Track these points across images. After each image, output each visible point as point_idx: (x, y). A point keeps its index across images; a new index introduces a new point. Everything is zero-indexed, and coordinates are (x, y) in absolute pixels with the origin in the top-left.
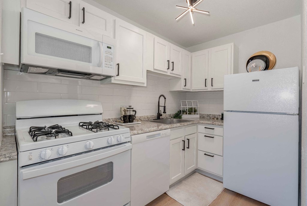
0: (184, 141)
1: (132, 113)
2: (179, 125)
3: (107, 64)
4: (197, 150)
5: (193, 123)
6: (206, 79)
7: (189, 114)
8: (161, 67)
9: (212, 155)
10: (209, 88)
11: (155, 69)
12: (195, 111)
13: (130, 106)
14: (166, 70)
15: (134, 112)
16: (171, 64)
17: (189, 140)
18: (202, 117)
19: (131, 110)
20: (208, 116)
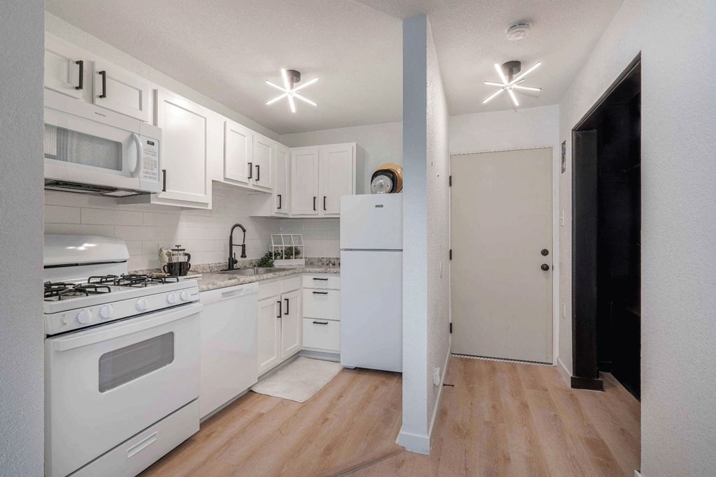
0: (280, 302)
1: (183, 259)
2: (271, 275)
3: (147, 173)
4: (302, 317)
5: (294, 272)
6: (315, 198)
7: (285, 258)
8: (238, 174)
9: (325, 322)
10: (321, 213)
11: (225, 179)
12: (297, 253)
13: (178, 246)
14: (246, 180)
15: (187, 257)
16: (255, 170)
17: (288, 300)
18: (310, 263)
19: (180, 252)
20: (320, 260)
